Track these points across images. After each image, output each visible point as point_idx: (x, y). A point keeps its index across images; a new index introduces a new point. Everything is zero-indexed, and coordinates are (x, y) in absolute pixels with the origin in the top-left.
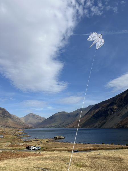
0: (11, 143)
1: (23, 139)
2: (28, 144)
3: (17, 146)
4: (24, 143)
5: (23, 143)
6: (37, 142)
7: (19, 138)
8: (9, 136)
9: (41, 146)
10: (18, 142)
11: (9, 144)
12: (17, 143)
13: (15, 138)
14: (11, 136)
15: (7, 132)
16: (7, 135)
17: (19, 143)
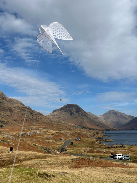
0: (90, 147)
1: (105, 144)
2: (112, 151)
3: (98, 152)
4: (107, 150)
5: (105, 149)
6: (124, 149)
7: (100, 143)
8: (87, 139)
9: (130, 154)
10: (98, 147)
11: (88, 149)
12: (98, 149)
13: (95, 143)
14: (90, 139)
15: (84, 135)
16: (84, 137)
17: (100, 149)
